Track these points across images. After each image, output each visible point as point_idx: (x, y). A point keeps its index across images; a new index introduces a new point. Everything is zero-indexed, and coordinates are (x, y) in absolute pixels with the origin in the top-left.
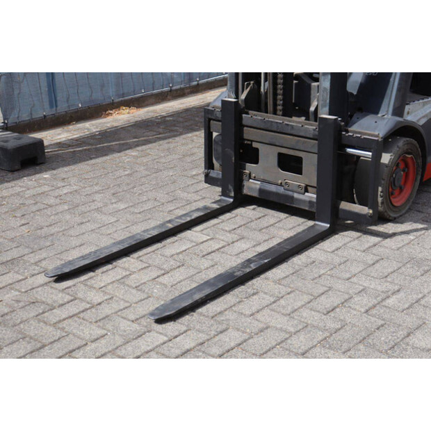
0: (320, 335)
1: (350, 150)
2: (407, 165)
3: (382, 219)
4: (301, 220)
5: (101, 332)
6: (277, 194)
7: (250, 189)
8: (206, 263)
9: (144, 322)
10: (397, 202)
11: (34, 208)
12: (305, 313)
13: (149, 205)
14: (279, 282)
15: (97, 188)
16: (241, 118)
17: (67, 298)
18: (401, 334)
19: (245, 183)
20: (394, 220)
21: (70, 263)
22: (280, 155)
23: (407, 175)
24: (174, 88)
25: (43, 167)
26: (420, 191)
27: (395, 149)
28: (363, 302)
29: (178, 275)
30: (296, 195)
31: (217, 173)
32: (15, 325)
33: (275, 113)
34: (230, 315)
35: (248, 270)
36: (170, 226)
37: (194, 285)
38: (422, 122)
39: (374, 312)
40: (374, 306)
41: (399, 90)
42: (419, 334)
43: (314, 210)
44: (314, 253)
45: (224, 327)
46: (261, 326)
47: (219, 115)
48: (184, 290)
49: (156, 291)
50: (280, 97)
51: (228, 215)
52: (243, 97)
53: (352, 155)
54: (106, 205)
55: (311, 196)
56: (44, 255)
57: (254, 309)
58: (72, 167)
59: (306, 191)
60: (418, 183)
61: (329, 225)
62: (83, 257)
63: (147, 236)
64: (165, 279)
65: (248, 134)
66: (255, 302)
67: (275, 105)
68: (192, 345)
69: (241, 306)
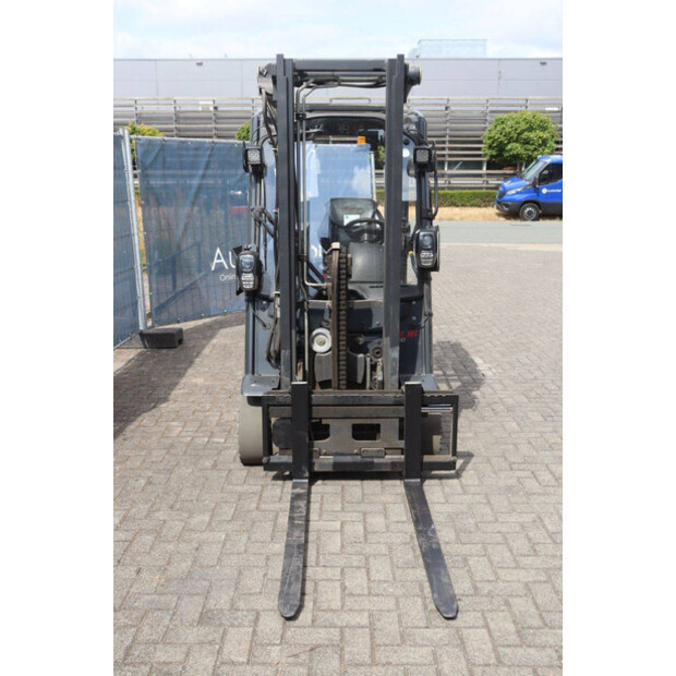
6: (354, 464)
7: (321, 465)
16: (310, 399)
19: (315, 460)
22: (355, 427)
30: (376, 460)
31: (278, 458)
35: (435, 541)
47: (283, 400)
49: (393, 590)
59: (386, 453)
61: (419, 480)
65: (317, 412)
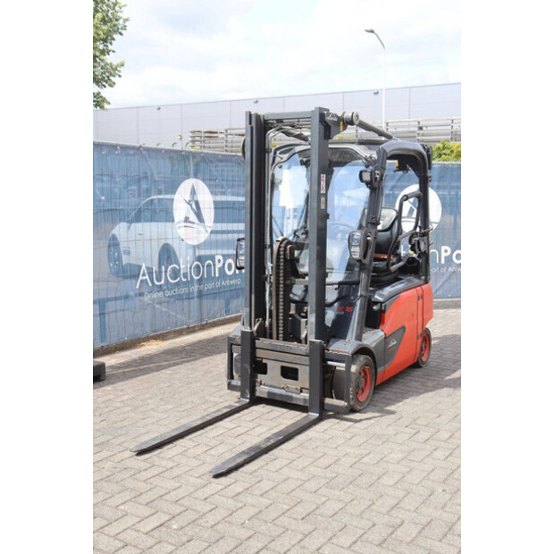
0: (324, 481)
1: (330, 363)
2: (365, 374)
3: (353, 411)
4: (298, 413)
5: (177, 485)
7: (261, 392)
8: (237, 441)
9: (205, 478)
10: (362, 398)
11: (107, 410)
12: (312, 469)
13: (189, 406)
14: (290, 451)
15: (148, 396)
16: (254, 343)
17: (148, 465)
18: (375, 478)
19: (257, 388)
20: (359, 411)
21: (146, 443)
22: (283, 368)
23: (366, 380)
24: (209, 321)
25: (104, 382)
26: (374, 393)
27: (358, 362)
28: (348, 461)
29: (221, 449)
30: (294, 395)
31: (237, 382)
32: (117, 482)
33: (278, 339)
34: (262, 472)
35: (269, 444)
36: (209, 418)
37: (233, 455)
38: (373, 345)
39: (356, 466)
40: (355, 463)
41: (358, 324)
42: (385, 478)
43: (307, 405)
44: (310, 433)
45: (259, 479)
46: (284, 477)
47: (239, 342)
48: (227, 458)
49: (208, 459)
50: (281, 328)
51: (246, 411)
52: (255, 329)
53: (332, 366)
54: (157, 406)
55: (306, 395)
56: (123, 440)
57: (278, 468)
58: (127, 382)
59: (301, 392)
60: (373, 387)
61: (318, 415)
62: (154, 439)
63: (194, 425)
64: (213, 452)
66: (277, 464)
67: (278, 334)
68: (241, 490)
69: (268, 466)
